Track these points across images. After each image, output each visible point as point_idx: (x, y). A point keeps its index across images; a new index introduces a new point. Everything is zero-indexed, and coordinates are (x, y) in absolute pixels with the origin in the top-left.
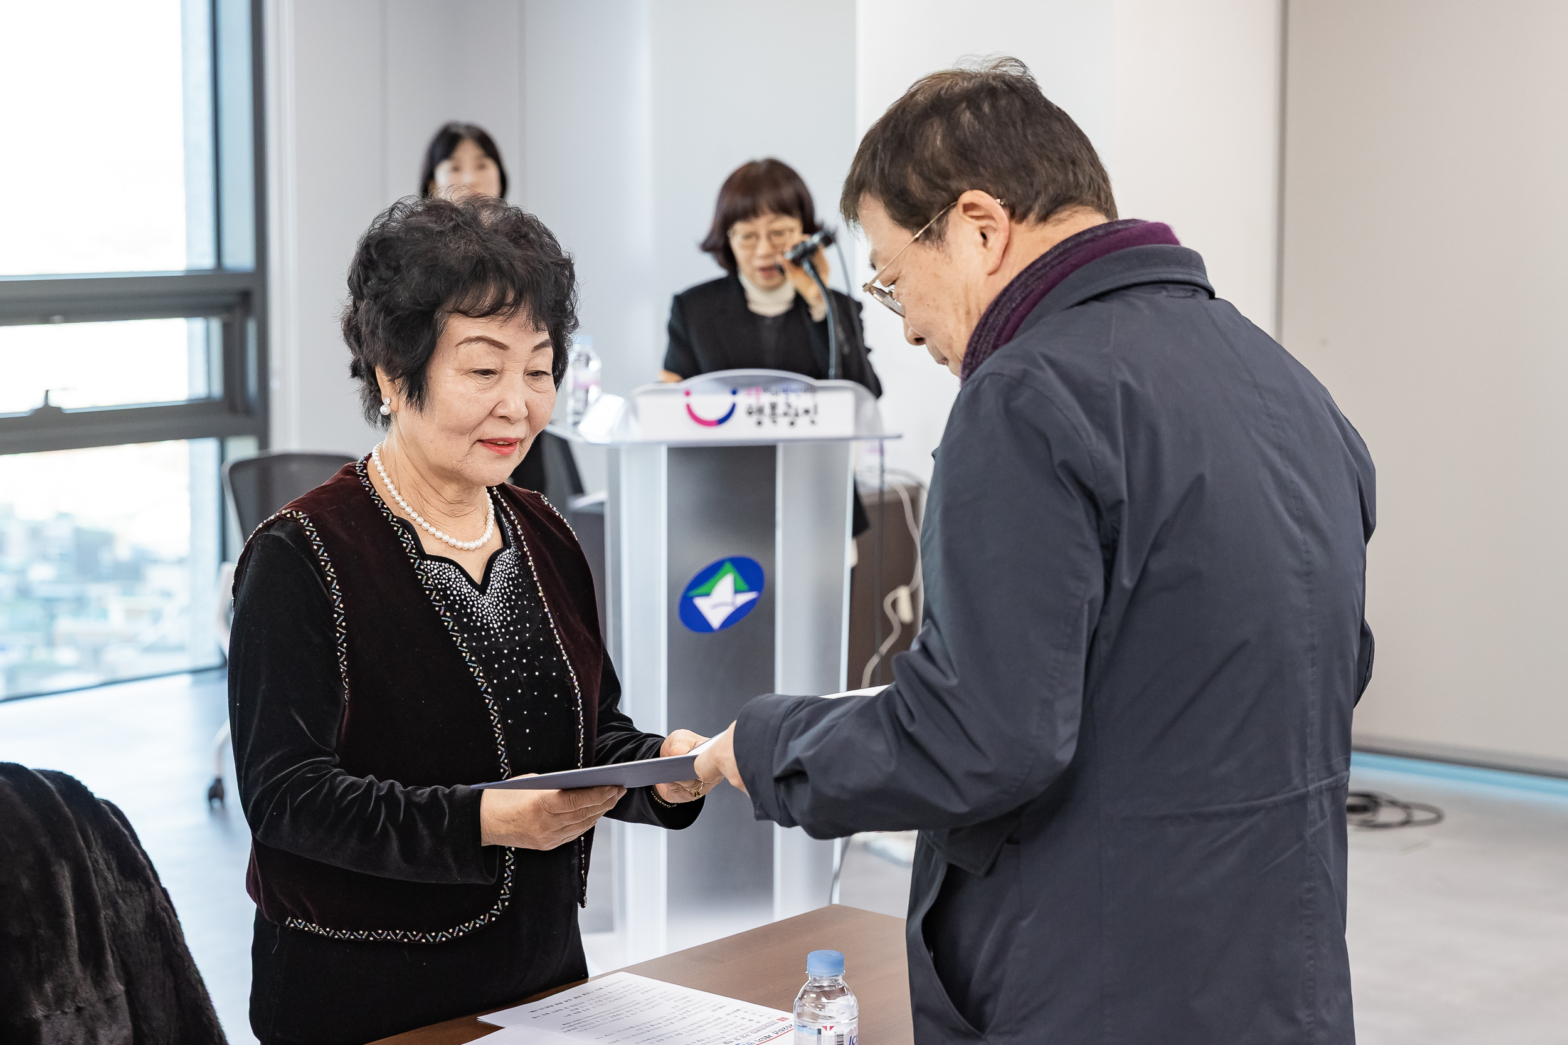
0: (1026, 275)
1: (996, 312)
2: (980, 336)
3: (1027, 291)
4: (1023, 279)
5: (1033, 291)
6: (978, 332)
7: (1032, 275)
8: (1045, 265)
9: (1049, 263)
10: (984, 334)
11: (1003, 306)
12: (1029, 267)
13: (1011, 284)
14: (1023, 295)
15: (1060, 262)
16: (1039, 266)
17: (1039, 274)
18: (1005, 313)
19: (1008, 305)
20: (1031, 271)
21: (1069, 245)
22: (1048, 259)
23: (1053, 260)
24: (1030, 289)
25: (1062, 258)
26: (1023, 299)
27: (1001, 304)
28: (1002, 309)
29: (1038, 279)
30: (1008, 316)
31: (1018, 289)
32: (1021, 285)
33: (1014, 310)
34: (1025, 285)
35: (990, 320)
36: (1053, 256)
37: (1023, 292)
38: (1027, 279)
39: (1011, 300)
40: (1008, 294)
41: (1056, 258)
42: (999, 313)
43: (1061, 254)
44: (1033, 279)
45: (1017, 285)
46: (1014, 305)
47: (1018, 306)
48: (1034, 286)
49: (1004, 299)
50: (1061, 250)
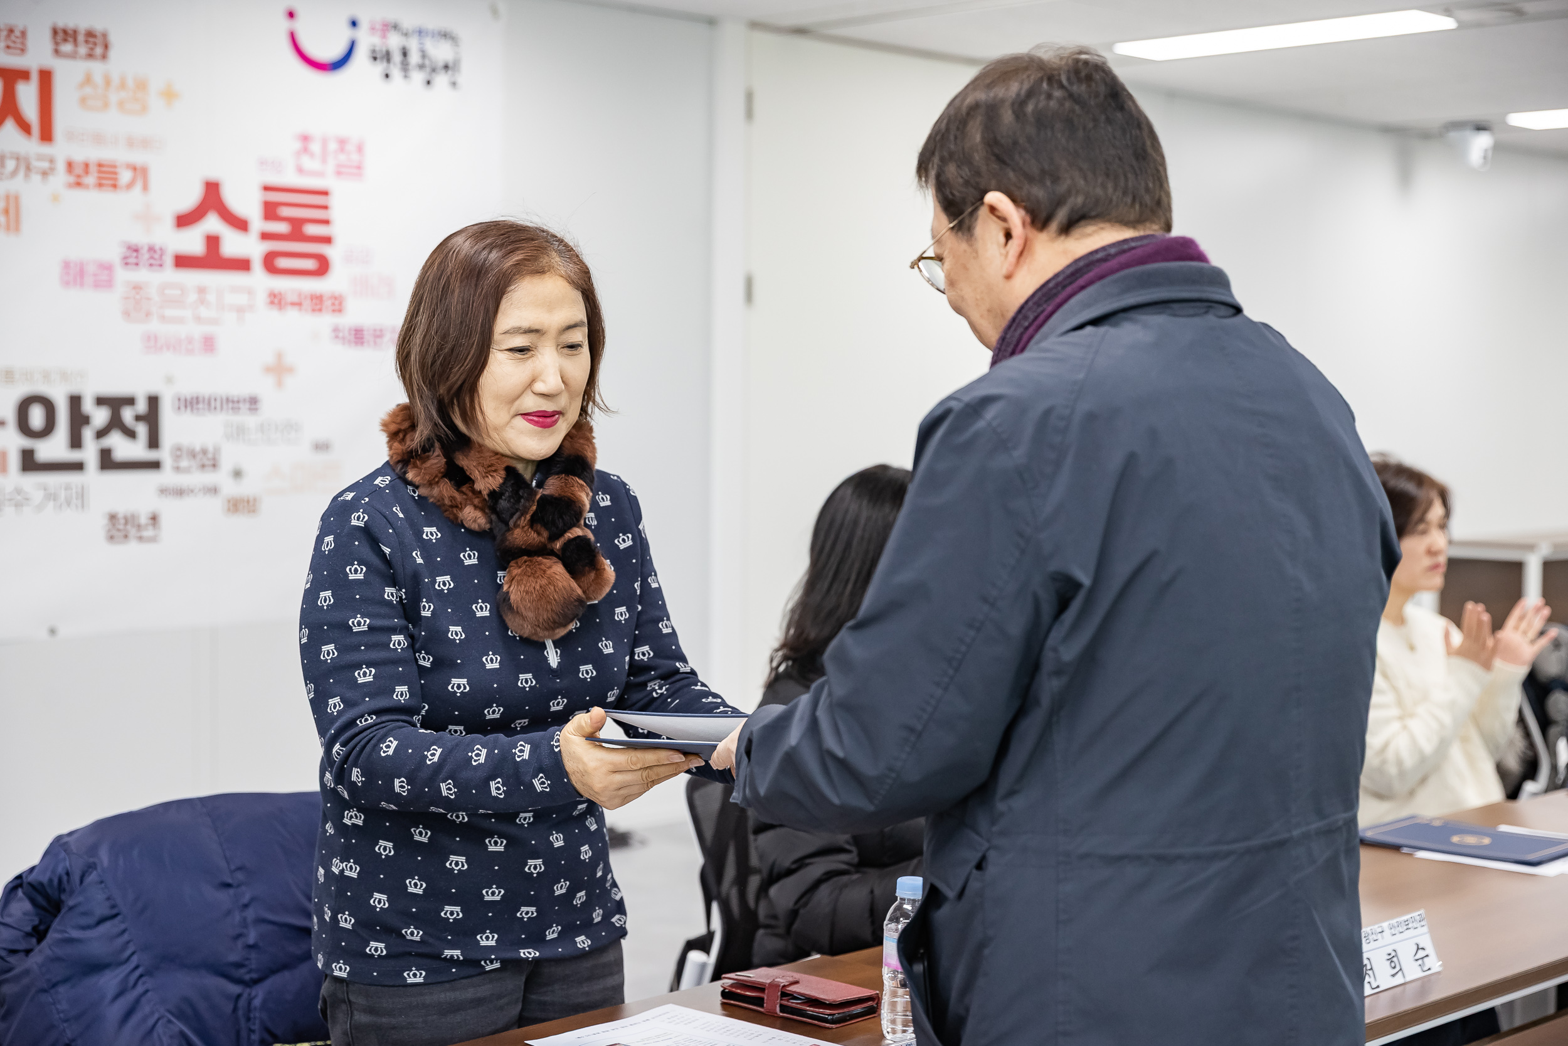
0: (1040, 294)
4: (1036, 298)
8: (1057, 285)
9: (1061, 281)
15: (1071, 283)
16: (1051, 285)
17: (1051, 293)
20: (1044, 290)
21: (1081, 264)
22: (1060, 278)
23: (1065, 279)
27: (1017, 321)
32: (1035, 303)
38: (1040, 299)
40: (1024, 311)
45: (1030, 304)
48: (1046, 305)
49: (1020, 316)
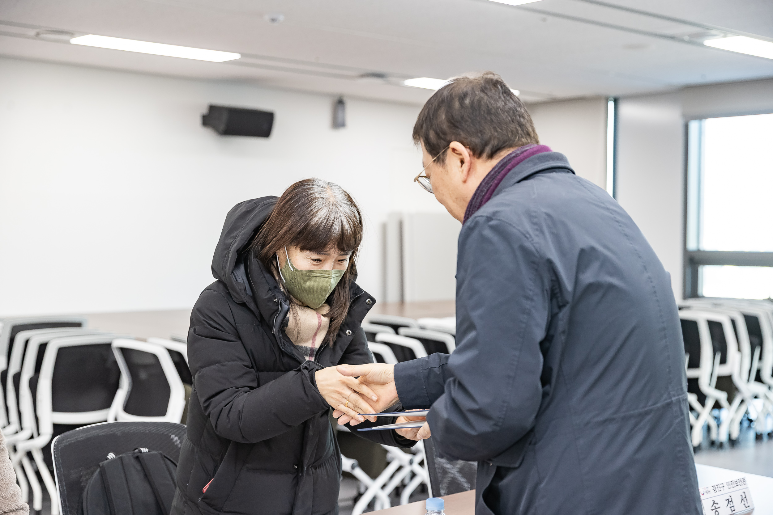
0: (487, 179)
1: (476, 199)
2: (469, 211)
3: (489, 186)
4: (486, 181)
5: (491, 186)
6: (468, 209)
8: (495, 172)
9: (497, 171)
10: (471, 210)
11: (478, 195)
12: (488, 175)
13: (481, 184)
14: (487, 188)
15: (502, 170)
16: (492, 173)
17: (493, 177)
18: (480, 198)
19: (481, 194)
21: (505, 160)
22: (496, 169)
23: (499, 169)
24: (490, 185)
25: (503, 168)
26: (488, 190)
27: (477, 194)
28: (478, 196)
29: (493, 179)
30: (482, 199)
31: (484, 186)
32: (485, 184)
33: (484, 196)
34: (487, 183)
35: (473, 203)
36: (498, 167)
37: (487, 187)
38: (488, 181)
39: (482, 191)
40: (480, 189)
41: (500, 167)
42: (477, 199)
43: (502, 166)
44: (491, 180)
45: (483, 184)
46: (484, 194)
48: (492, 183)
49: (478, 192)
50: (502, 164)
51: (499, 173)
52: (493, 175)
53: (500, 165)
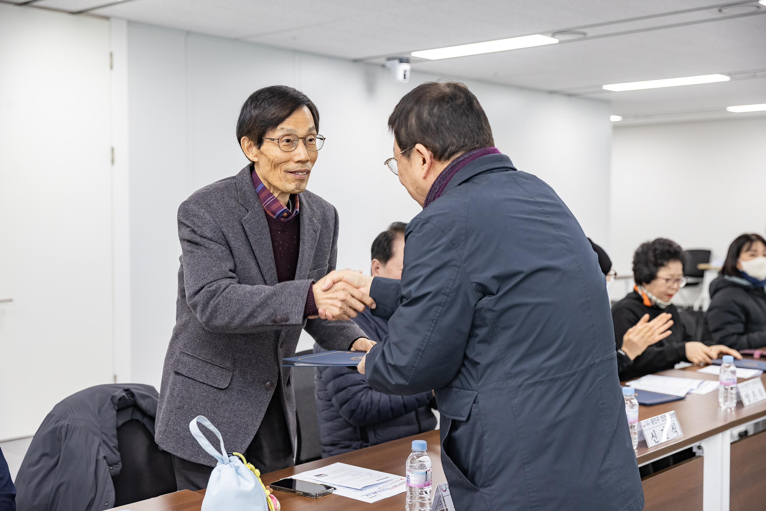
0: (439, 178)
1: (431, 194)
3: (440, 185)
4: (438, 180)
5: (442, 185)
7: (441, 178)
8: (446, 173)
9: (447, 172)
12: (440, 175)
14: (439, 186)
15: (452, 171)
16: (443, 174)
24: (441, 184)
29: (444, 179)
30: (435, 195)
33: (437, 193)
36: (448, 169)
37: (439, 185)
38: (440, 180)
39: (435, 189)
42: (432, 194)
43: (452, 168)
46: (436, 191)
47: (438, 191)
51: (449, 174)
52: (444, 175)
53: (450, 167)
